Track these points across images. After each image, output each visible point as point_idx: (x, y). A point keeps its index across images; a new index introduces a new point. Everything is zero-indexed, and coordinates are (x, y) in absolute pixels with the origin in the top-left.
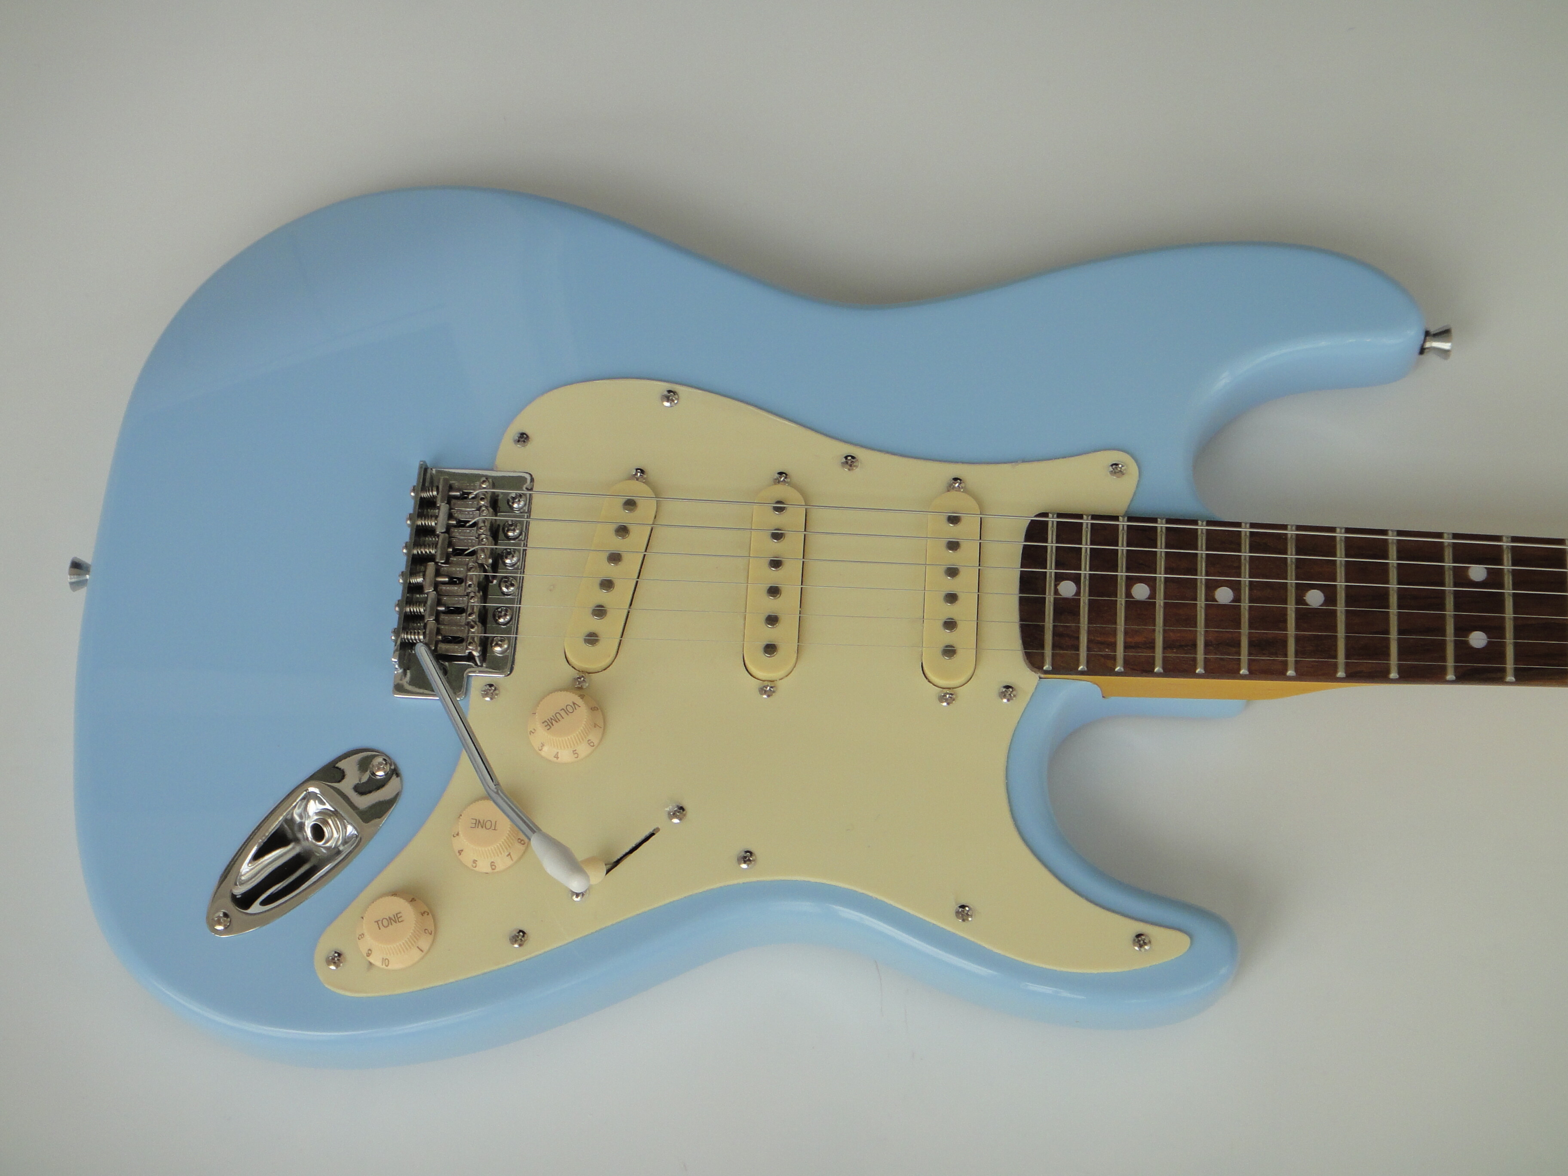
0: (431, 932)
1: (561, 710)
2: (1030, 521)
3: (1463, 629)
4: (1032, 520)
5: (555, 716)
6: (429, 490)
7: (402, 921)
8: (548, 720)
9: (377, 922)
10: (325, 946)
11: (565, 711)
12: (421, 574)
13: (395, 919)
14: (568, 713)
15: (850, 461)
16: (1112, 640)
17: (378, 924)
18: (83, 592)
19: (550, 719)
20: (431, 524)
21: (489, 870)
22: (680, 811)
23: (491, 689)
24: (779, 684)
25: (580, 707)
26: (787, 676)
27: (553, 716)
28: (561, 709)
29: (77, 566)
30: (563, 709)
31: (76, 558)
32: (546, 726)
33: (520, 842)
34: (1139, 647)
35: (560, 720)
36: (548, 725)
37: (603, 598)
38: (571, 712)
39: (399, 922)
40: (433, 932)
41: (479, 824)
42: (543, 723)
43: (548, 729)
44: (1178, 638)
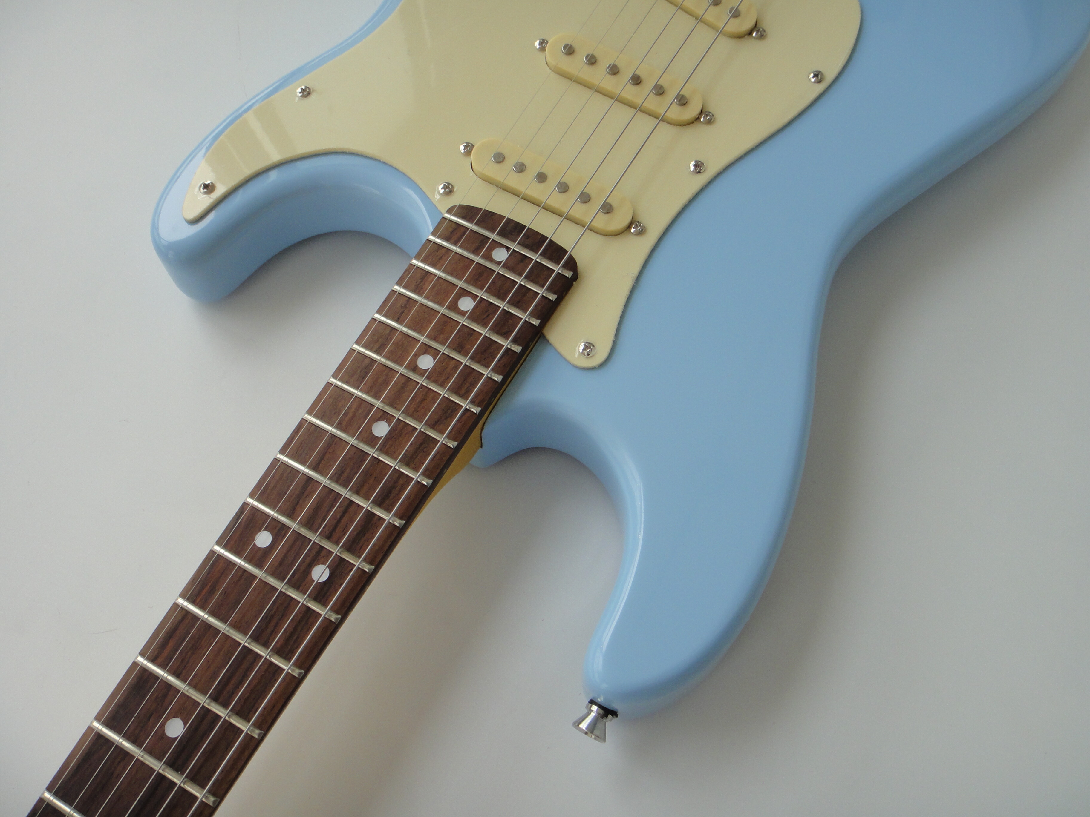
15: (700, 169)
24: (543, 54)
44: (409, 311)
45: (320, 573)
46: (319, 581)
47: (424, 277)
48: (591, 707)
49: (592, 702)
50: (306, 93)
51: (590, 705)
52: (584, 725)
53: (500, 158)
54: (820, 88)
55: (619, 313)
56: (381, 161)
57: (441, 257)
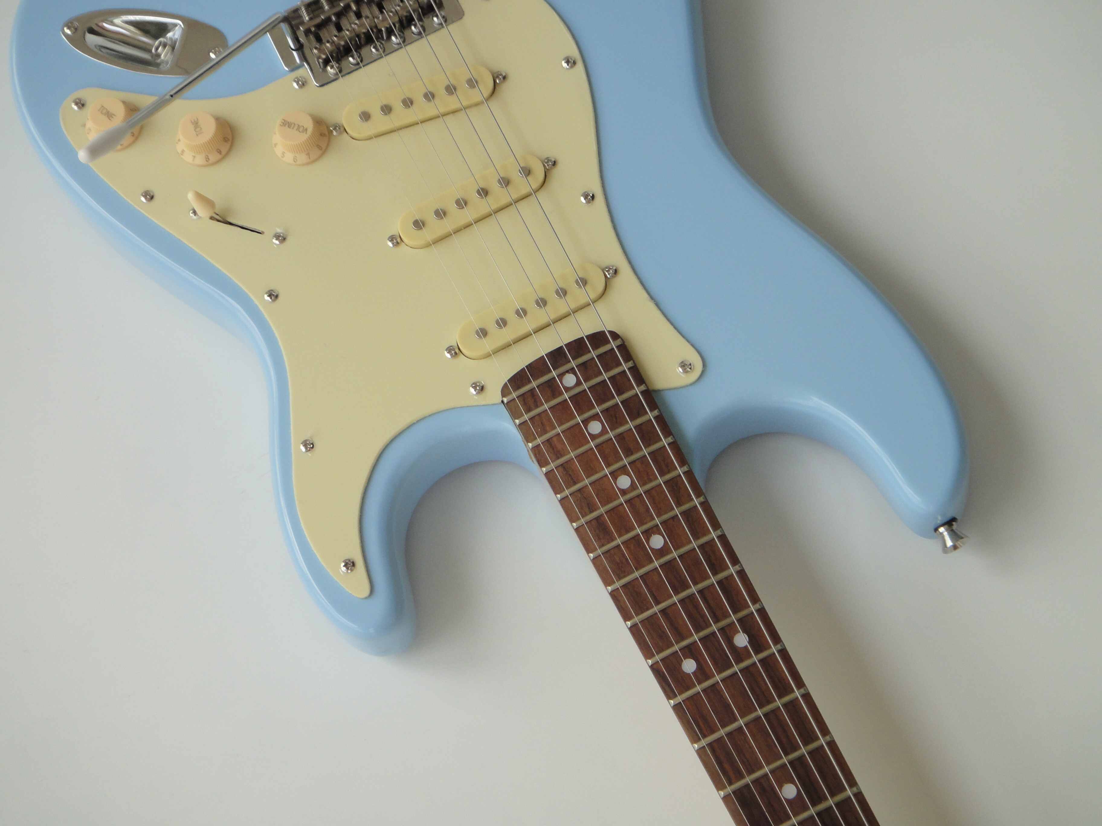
2: (604, 330)
3: (690, 651)
4: (605, 331)
7: (110, 119)
9: (102, 106)
10: (81, 92)
13: (109, 115)
14: (297, 130)
15: (590, 197)
17: (100, 107)
19: (289, 122)
21: (179, 151)
22: (283, 238)
24: (403, 245)
25: (306, 134)
26: (411, 247)
33: (206, 158)
34: (553, 449)
35: (293, 129)
36: (284, 123)
38: (300, 131)
41: (196, 124)
42: (285, 120)
43: (281, 125)
45: (741, 640)
47: (551, 444)
48: (939, 532)
49: (936, 530)
50: (309, 445)
51: (938, 532)
52: (949, 543)
53: (483, 333)
54: (580, 65)
55: (672, 328)
56: (415, 422)
57: (542, 423)
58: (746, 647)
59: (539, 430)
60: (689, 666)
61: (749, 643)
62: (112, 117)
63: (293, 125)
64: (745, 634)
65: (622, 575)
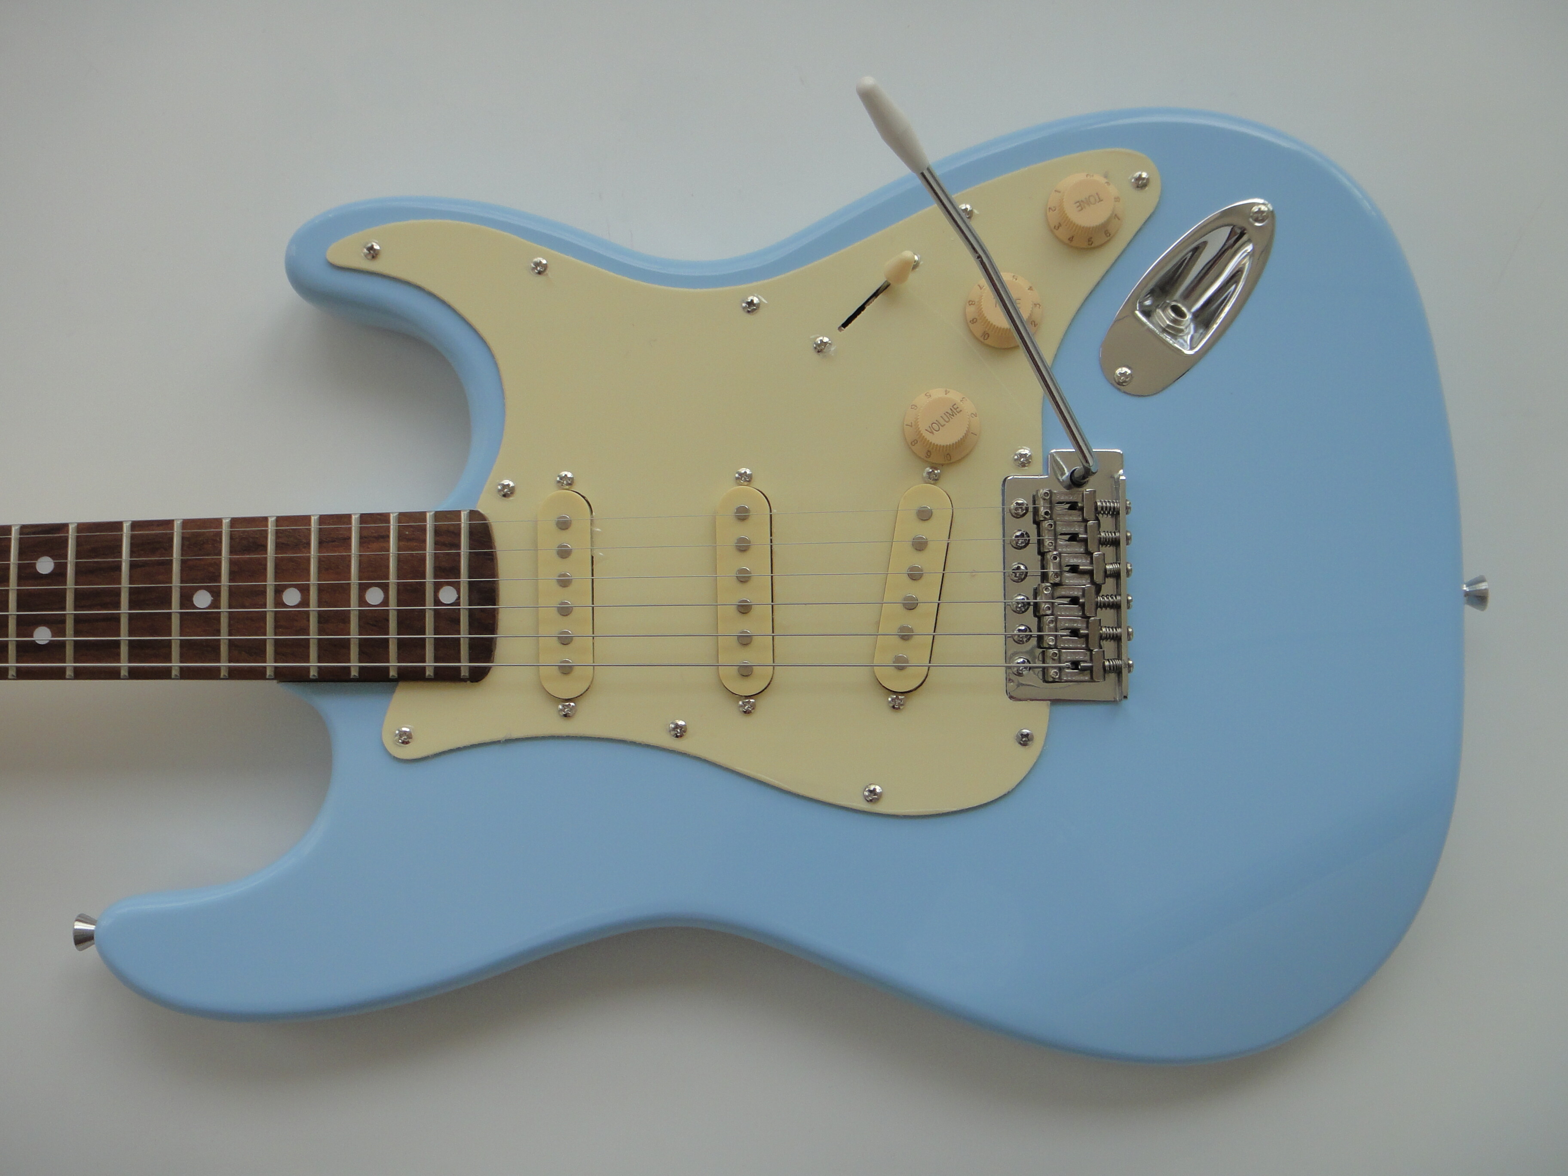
0: (1049, 211)
1: (945, 425)
3: (59, 574)
4: (489, 663)
5: (950, 419)
6: (1114, 667)
7: (1077, 202)
8: (956, 414)
9: (1101, 200)
10: (1152, 195)
11: (940, 424)
12: (1108, 573)
14: (937, 422)
15: (679, 732)
16: (402, 543)
17: (1099, 198)
18: (1469, 576)
19: (954, 415)
20: (1106, 630)
22: (820, 348)
23: (1024, 462)
25: (926, 430)
27: (952, 418)
28: (944, 427)
29: (1479, 599)
30: (942, 426)
31: (1483, 610)
32: (958, 408)
34: (374, 536)
35: (944, 415)
36: (956, 409)
37: (918, 560)
38: (934, 424)
39: (1079, 202)
40: (1048, 210)
42: (961, 411)
43: (955, 404)
44: (336, 549)
45: (42, 635)
46: (37, 641)
47: (381, 538)
50: (540, 269)
53: (563, 525)
54: (862, 805)
58: (32, 636)
59: (407, 533)
60: (45, 566)
61: (34, 641)
62: (1078, 207)
63: (947, 420)
64: (47, 642)
65: (187, 543)
